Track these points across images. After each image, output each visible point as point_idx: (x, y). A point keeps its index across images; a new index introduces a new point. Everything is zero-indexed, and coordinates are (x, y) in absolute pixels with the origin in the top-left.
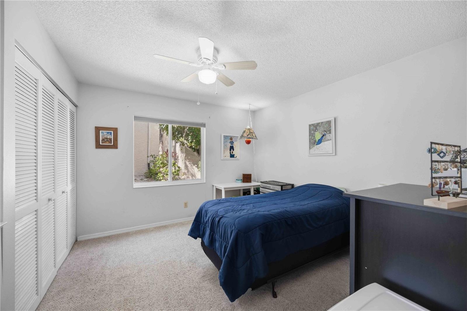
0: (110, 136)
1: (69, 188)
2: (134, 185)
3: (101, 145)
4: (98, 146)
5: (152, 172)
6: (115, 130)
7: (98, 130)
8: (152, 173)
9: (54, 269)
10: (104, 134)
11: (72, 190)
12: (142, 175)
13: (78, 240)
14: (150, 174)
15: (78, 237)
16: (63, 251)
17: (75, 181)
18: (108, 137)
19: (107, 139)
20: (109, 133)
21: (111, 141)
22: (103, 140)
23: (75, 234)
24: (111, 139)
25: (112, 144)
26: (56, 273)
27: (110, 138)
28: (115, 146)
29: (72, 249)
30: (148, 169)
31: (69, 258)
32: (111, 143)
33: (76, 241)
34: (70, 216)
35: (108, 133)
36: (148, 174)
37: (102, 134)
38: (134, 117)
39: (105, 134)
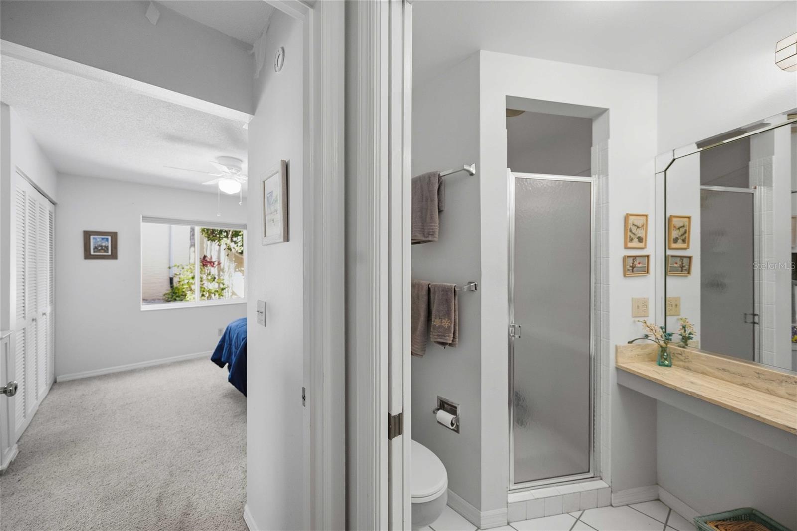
0: (106, 242)
1: (48, 310)
2: (142, 306)
3: (93, 255)
4: (88, 255)
5: (177, 293)
6: (114, 236)
7: (87, 235)
8: (177, 295)
9: (36, 402)
10: (96, 239)
11: (51, 314)
12: (159, 298)
13: (58, 380)
14: (173, 296)
15: (57, 377)
16: (44, 388)
17: (54, 303)
18: (104, 244)
19: (101, 246)
20: (105, 239)
21: (108, 249)
22: (95, 248)
23: (53, 372)
24: (108, 246)
25: (110, 253)
26: (37, 408)
27: (106, 245)
28: (114, 256)
29: (51, 389)
30: (170, 289)
31: (49, 397)
32: (108, 252)
33: (55, 382)
34: (49, 347)
35: (103, 239)
36: (170, 296)
37: (94, 241)
38: (143, 217)
39: (98, 240)
